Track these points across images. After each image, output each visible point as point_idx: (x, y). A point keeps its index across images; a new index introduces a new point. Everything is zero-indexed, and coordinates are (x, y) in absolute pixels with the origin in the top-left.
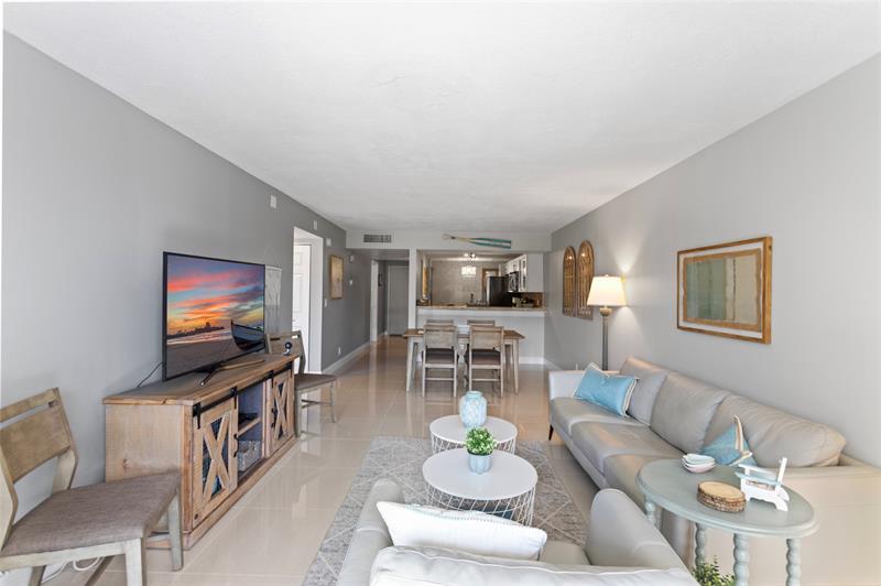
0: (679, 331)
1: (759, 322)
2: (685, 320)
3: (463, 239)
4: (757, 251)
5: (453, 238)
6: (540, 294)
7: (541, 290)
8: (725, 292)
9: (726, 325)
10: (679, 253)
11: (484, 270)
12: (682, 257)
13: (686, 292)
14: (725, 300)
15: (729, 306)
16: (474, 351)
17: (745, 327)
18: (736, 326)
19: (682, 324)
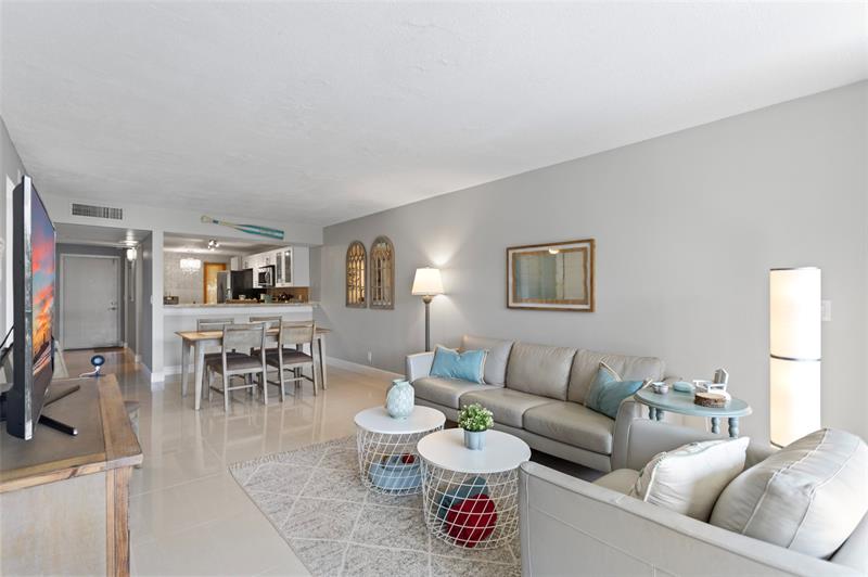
0: (508, 310)
1: (586, 297)
2: (515, 300)
3: (226, 224)
4: (584, 249)
5: (215, 222)
6: (306, 288)
7: (307, 284)
8: (554, 279)
9: (557, 302)
10: (508, 249)
11: (206, 265)
12: (511, 252)
13: (515, 280)
14: (555, 284)
15: (558, 288)
16: (267, 351)
17: (574, 302)
18: (567, 302)
19: (511, 304)
